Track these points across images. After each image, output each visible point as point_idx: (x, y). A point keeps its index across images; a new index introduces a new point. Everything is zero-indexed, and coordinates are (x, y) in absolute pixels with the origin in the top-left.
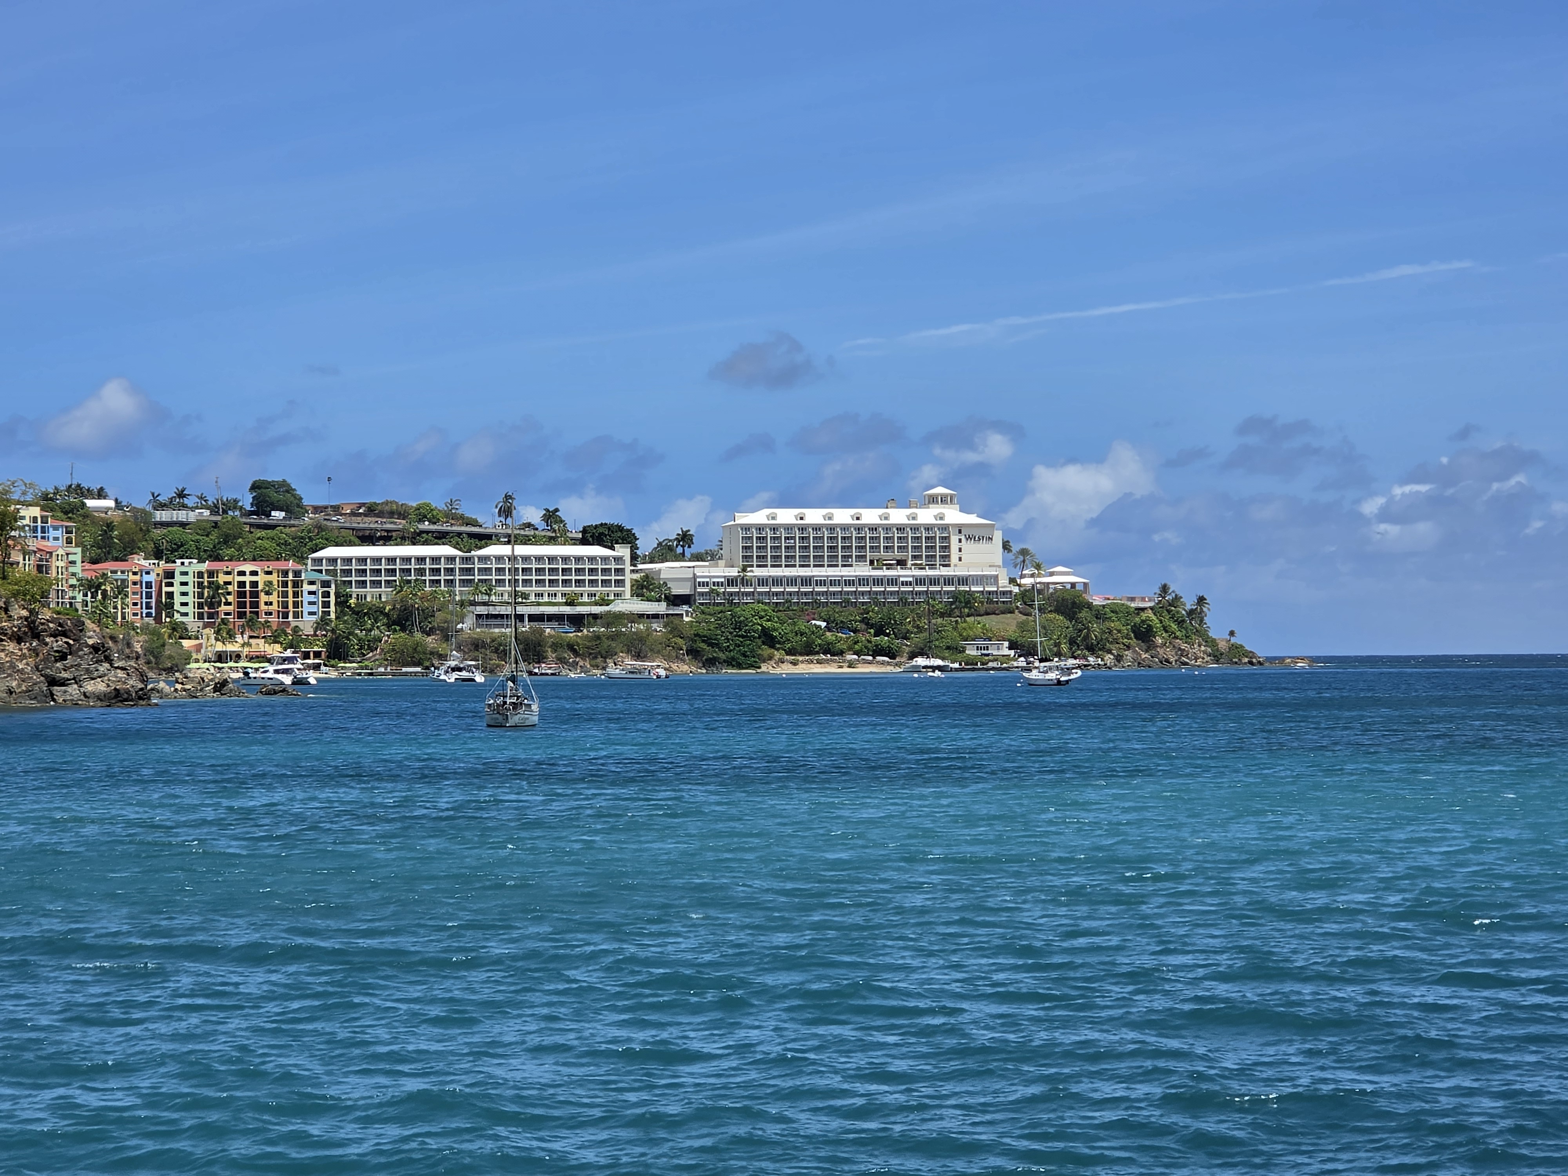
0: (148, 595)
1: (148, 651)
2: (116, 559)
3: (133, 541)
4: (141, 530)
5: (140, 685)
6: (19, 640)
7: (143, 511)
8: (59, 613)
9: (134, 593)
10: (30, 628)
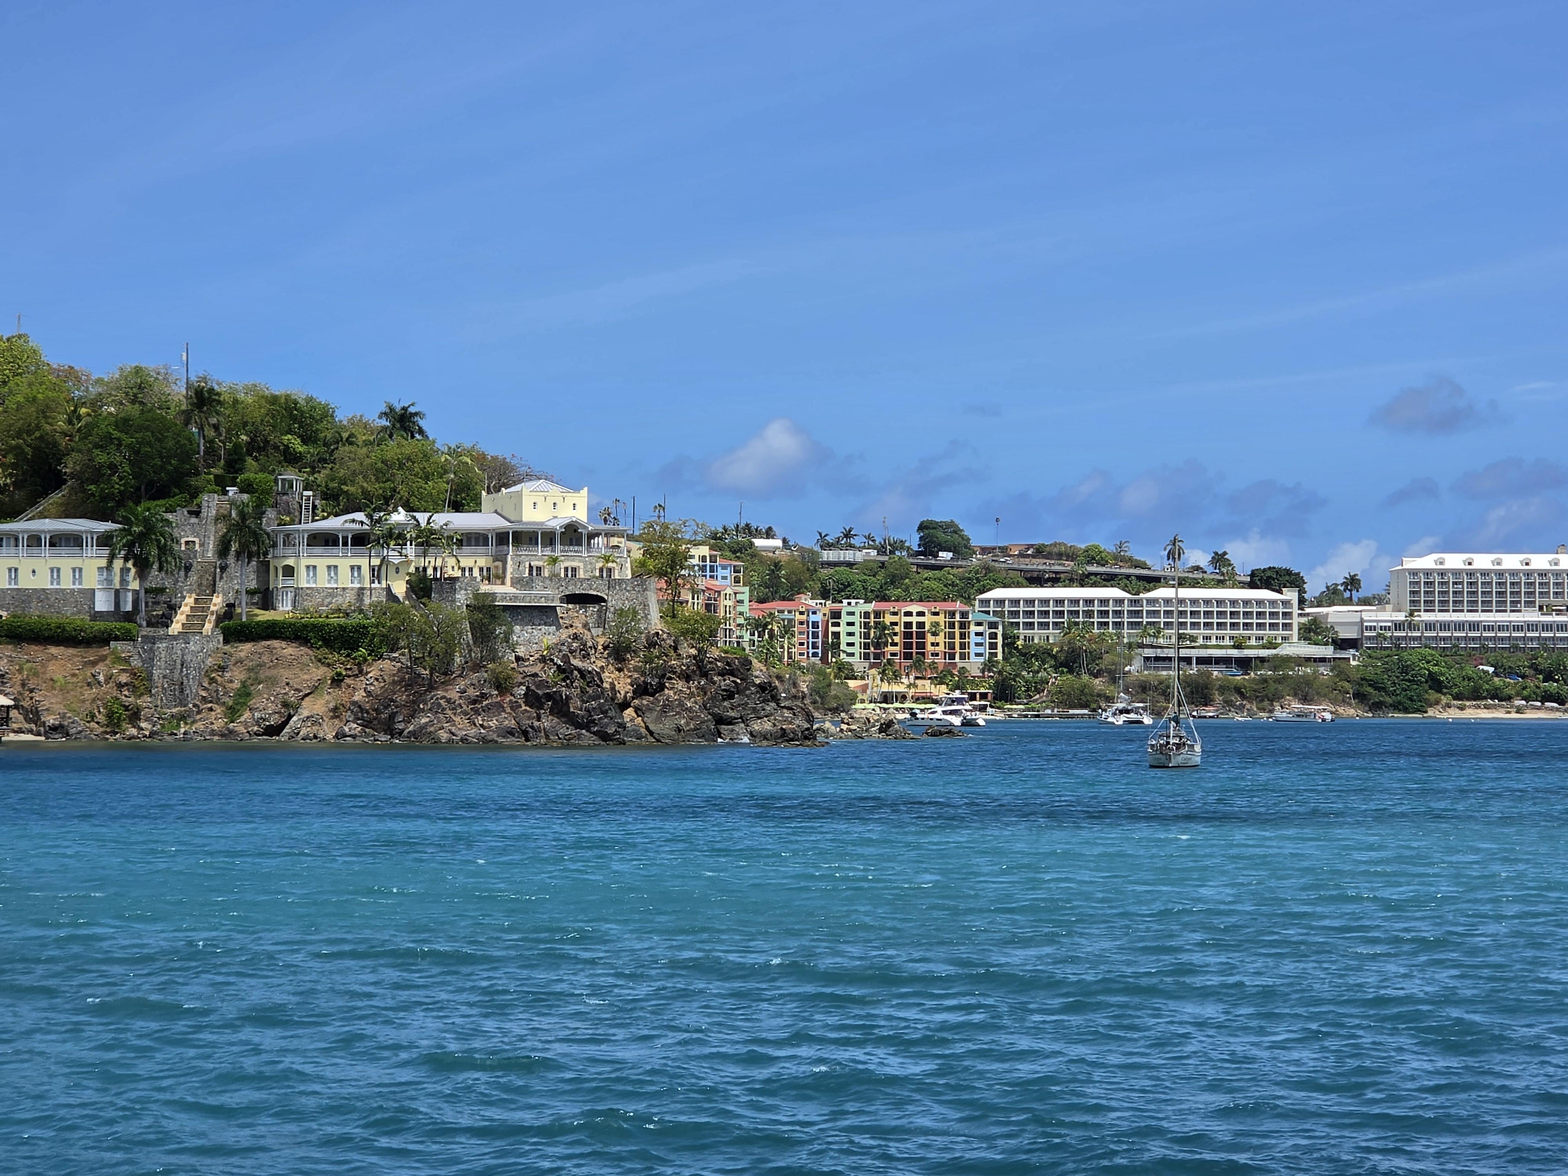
0: (815, 635)
1: (814, 691)
2: (783, 599)
3: (800, 580)
4: (808, 569)
5: (806, 725)
6: (688, 678)
7: (811, 551)
8: (726, 652)
9: (800, 633)
10: (699, 667)
